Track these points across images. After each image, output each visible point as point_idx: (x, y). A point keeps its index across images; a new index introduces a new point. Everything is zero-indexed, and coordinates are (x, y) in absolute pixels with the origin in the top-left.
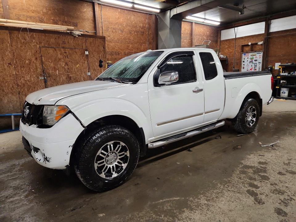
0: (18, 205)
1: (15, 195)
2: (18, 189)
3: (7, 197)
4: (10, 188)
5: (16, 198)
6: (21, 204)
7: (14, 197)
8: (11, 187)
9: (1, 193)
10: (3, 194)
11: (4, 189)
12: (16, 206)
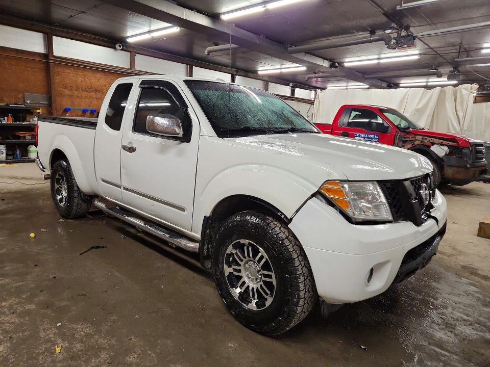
0: (461, 306)
1: (457, 320)
2: (447, 323)
3: (471, 325)
4: (459, 335)
5: (460, 315)
6: (458, 305)
7: (461, 317)
8: (456, 335)
9: (475, 337)
10: (474, 333)
11: (469, 340)
12: (464, 308)
